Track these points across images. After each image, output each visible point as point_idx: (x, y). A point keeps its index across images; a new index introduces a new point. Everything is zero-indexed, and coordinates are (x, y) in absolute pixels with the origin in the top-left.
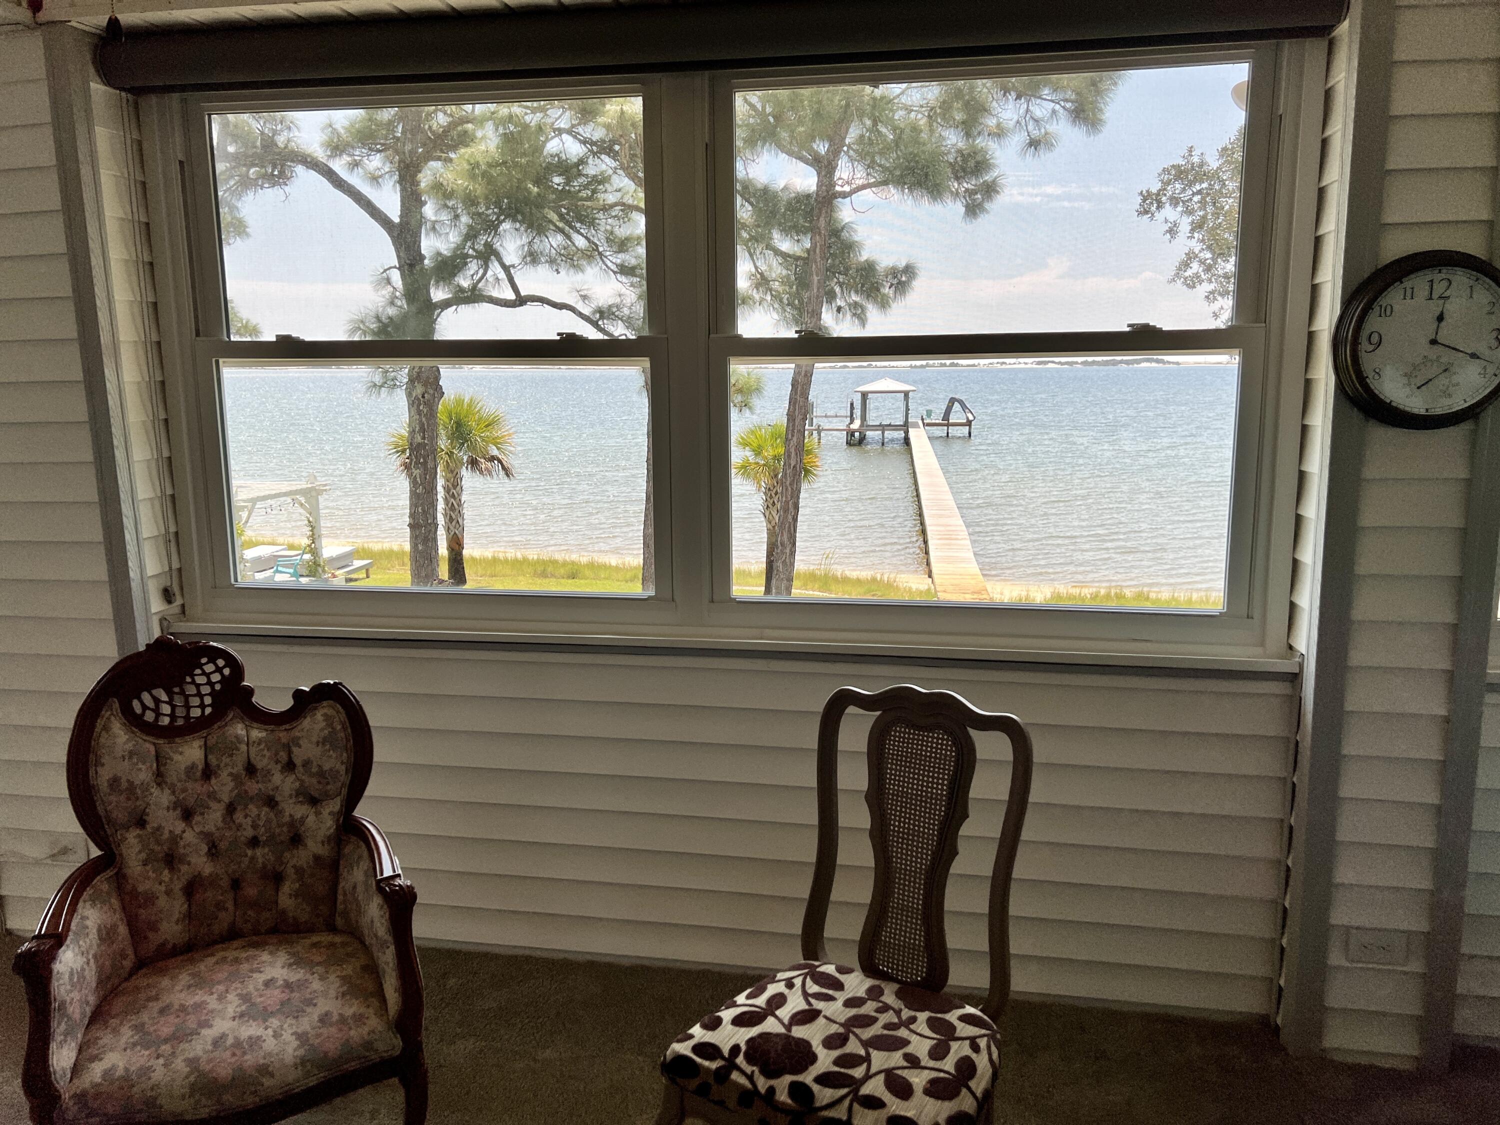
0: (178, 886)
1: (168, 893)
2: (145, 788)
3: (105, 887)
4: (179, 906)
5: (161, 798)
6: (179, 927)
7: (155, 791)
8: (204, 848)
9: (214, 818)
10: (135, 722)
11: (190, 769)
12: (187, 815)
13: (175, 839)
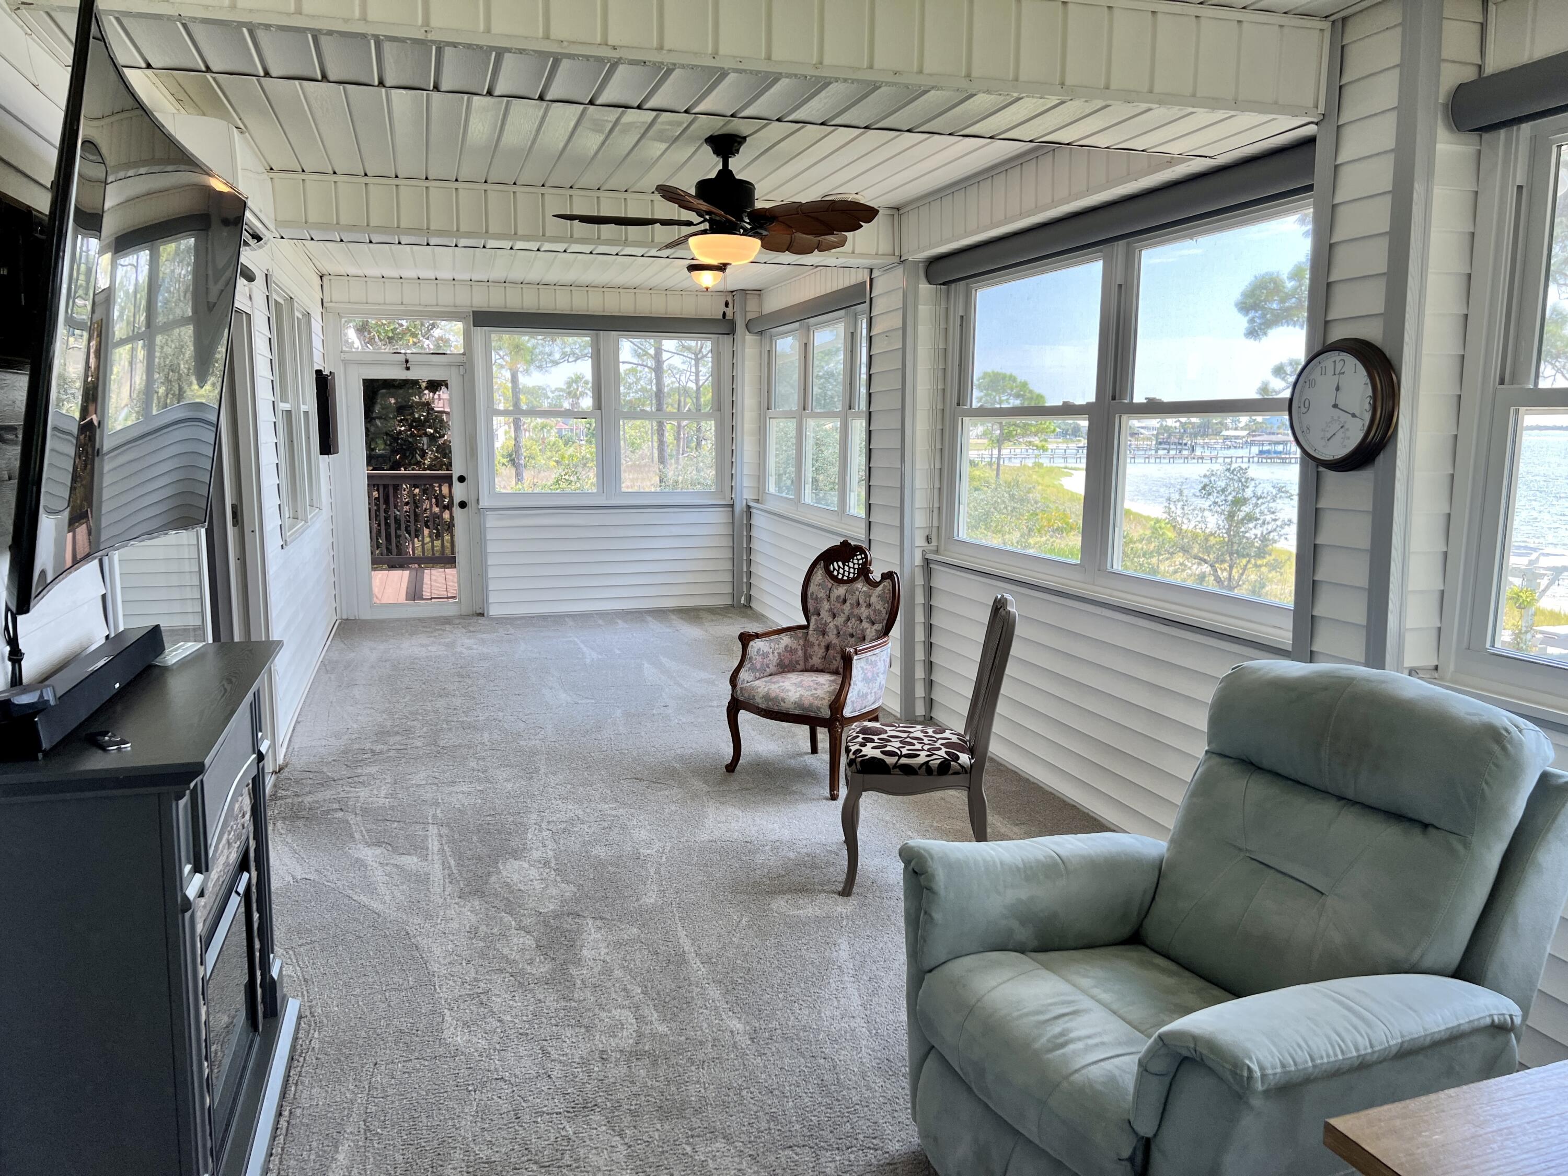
0: (823, 644)
1: (819, 645)
2: (822, 599)
3: (800, 635)
4: (821, 652)
5: (826, 606)
6: (819, 661)
7: (825, 602)
8: (835, 632)
9: (840, 620)
10: (829, 573)
11: (839, 597)
12: (834, 616)
13: (826, 624)
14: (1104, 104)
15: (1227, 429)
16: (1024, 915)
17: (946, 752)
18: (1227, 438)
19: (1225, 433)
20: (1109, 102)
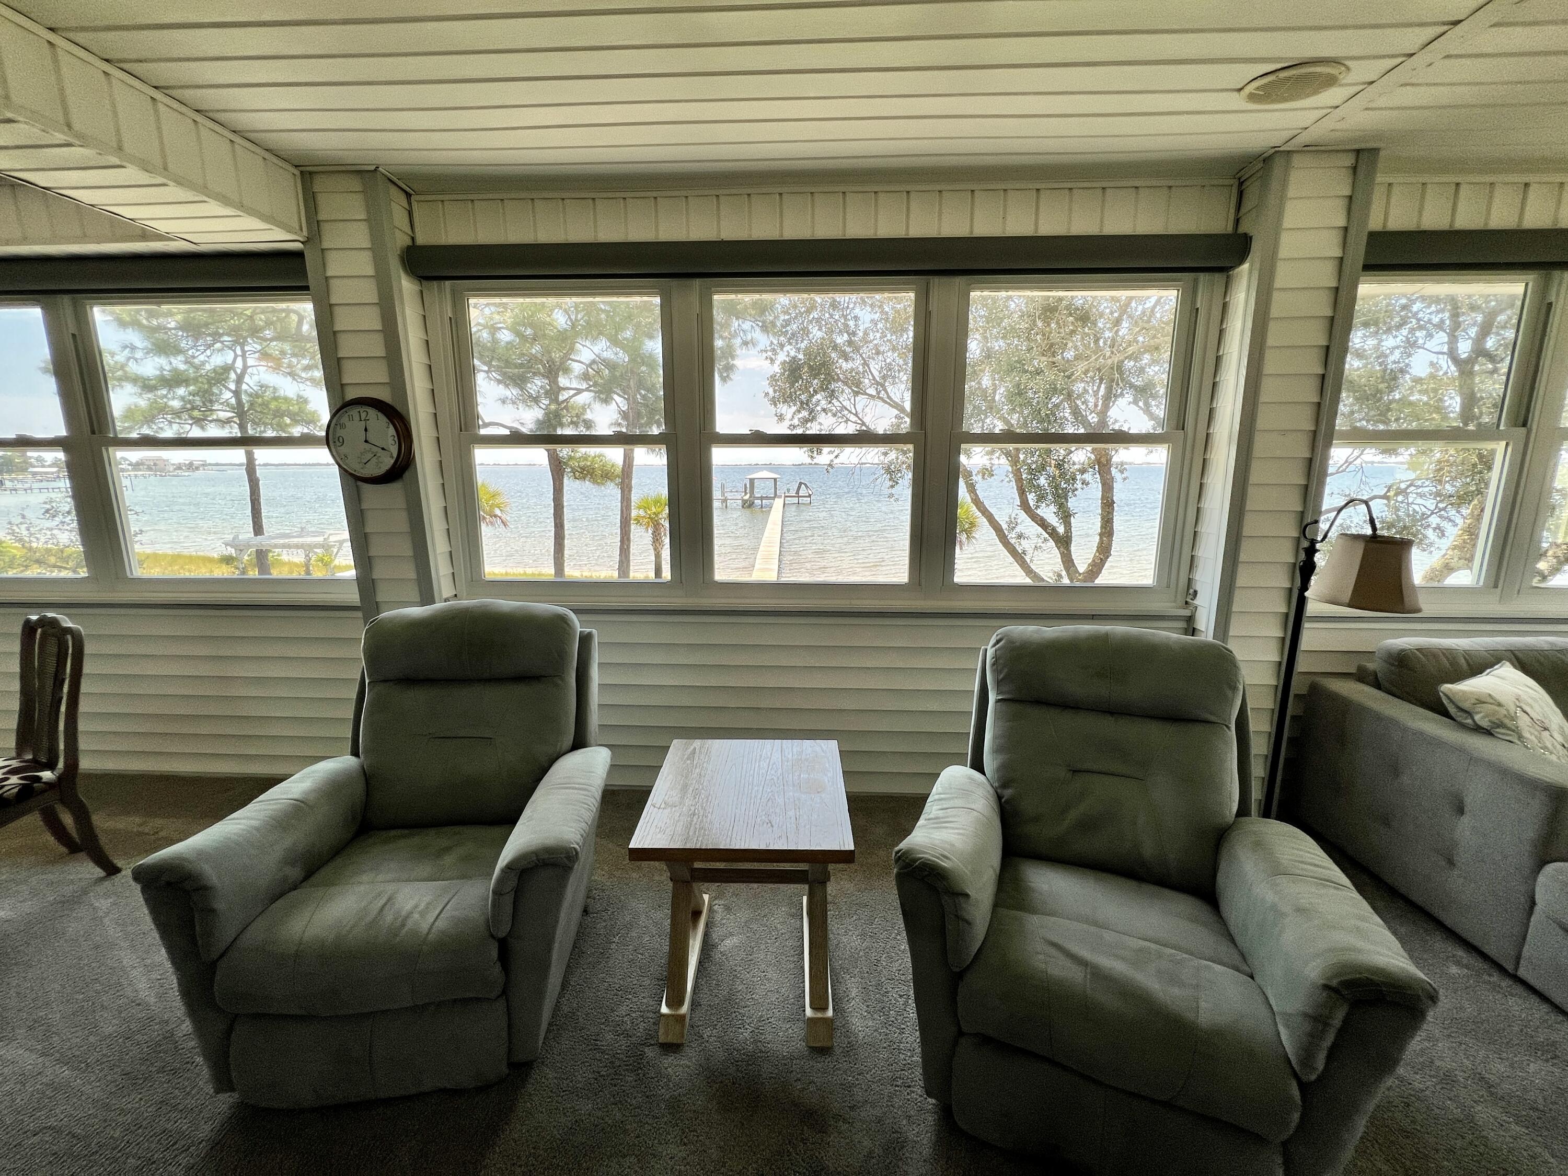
14: (118, 162)
15: (34, 467)
16: (290, 859)
17: (21, 778)
18: (34, 474)
19: (31, 470)
20: (124, 164)
